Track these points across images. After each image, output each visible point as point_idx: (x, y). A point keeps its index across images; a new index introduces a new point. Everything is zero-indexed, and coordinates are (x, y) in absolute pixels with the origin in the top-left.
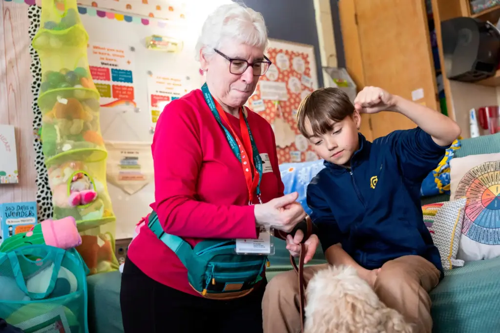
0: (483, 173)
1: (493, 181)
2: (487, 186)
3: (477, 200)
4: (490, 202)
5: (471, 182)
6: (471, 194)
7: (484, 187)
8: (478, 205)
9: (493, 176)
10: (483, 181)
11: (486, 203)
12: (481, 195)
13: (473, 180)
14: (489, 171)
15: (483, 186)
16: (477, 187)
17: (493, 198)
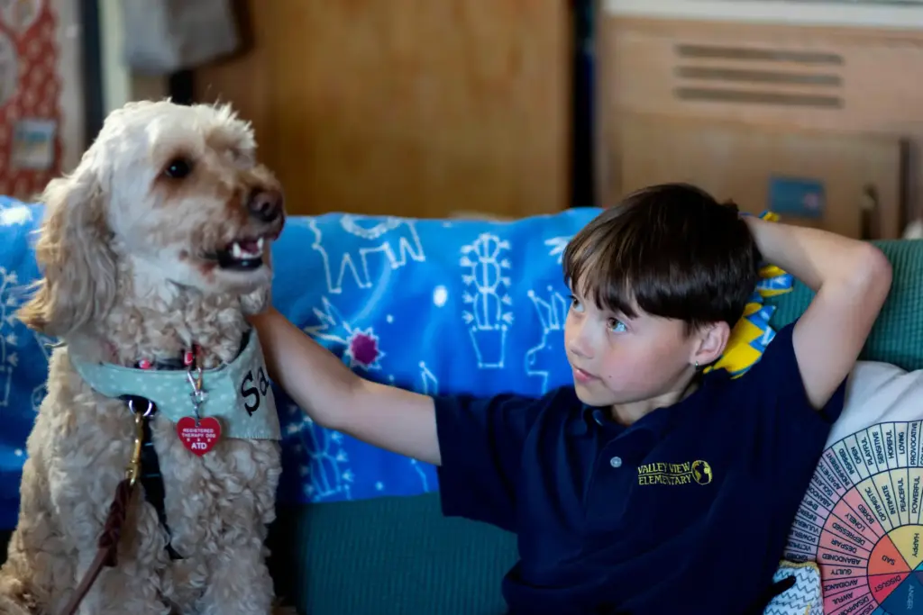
0: (873, 469)
1: (903, 510)
2: (887, 526)
3: (855, 572)
4: (894, 586)
5: (835, 498)
6: (835, 542)
7: (875, 526)
8: (858, 593)
9: (905, 487)
10: (875, 503)
11: (881, 587)
12: (866, 555)
13: (841, 491)
14: (892, 464)
15: (871, 521)
16: (854, 521)
17: (903, 577)
